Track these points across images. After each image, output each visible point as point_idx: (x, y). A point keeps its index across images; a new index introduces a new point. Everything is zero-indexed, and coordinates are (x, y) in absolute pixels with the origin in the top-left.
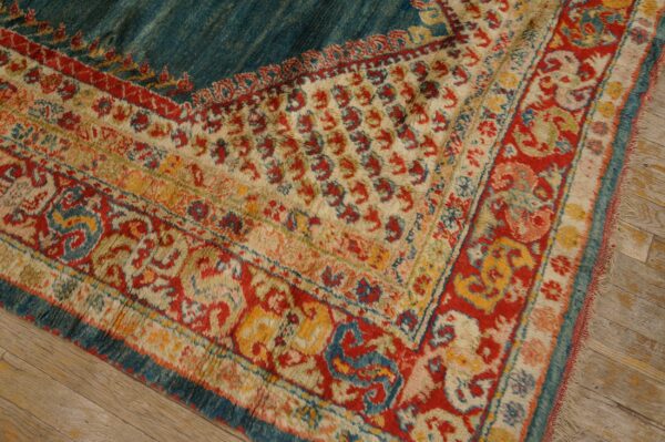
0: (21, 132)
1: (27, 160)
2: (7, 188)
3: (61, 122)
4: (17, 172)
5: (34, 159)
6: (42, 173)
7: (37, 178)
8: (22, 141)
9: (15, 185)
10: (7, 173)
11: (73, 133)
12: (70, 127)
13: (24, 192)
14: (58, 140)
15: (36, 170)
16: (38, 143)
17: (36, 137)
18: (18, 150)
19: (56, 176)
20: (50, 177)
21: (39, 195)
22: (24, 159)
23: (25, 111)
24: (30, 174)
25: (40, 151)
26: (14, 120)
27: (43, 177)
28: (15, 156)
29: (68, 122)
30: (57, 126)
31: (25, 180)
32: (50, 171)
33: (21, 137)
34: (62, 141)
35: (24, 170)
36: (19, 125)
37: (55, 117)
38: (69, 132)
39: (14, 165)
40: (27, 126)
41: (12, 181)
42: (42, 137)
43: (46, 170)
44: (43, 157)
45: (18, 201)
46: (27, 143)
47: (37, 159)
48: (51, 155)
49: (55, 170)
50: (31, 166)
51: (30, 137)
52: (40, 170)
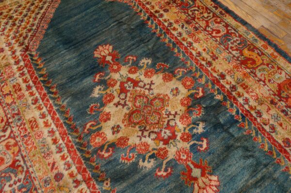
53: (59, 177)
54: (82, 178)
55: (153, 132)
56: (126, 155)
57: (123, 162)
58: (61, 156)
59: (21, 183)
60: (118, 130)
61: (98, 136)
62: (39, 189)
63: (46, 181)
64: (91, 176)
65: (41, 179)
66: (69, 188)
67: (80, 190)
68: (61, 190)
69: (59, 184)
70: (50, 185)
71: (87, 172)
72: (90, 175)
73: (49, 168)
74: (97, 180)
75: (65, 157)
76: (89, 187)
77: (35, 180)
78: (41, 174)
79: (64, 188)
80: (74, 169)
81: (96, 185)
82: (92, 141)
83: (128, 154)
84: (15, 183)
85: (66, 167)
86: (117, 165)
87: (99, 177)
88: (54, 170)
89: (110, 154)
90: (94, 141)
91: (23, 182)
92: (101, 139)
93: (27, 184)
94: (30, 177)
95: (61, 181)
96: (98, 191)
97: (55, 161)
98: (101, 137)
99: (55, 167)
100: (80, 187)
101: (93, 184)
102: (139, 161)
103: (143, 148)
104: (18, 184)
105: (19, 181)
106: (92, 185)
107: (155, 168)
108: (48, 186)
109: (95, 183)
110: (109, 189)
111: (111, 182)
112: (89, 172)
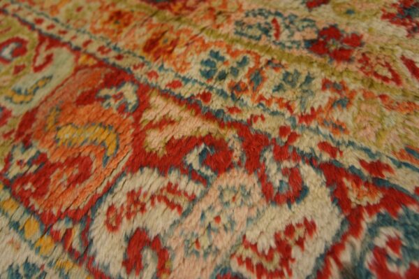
0: (221, 67)
1: (243, 129)
2: (193, 199)
3: (316, 46)
4: (219, 159)
5: (258, 126)
6: (287, 164)
7: (276, 178)
8: (225, 85)
9: (214, 193)
10: (193, 159)
11: (354, 67)
12: (342, 56)
13: (241, 214)
14: (317, 83)
15: (268, 155)
16: (266, 90)
17: (257, 78)
18: (216, 104)
19: (333, 174)
20: (311, 177)
21: (290, 230)
22: (234, 124)
23: (228, 29)
24: (253, 164)
25: (274, 107)
26: (205, 46)
27: (293, 175)
28: (210, 116)
29: (334, 45)
30: (305, 52)
31: (239, 178)
32: (311, 160)
33: (222, 77)
34: (326, 85)
35: (238, 152)
36: (216, 55)
37: (298, 37)
38: (342, 66)
39: (208, 139)
40: (234, 54)
41: (204, 180)
42: (273, 77)
43: (298, 156)
44: (285, 120)
45: (224, 241)
46: (237, 88)
47: (269, 126)
48: (306, 118)
49: (326, 157)
50: (255, 144)
51: (242, 77)
52: (280, 155)
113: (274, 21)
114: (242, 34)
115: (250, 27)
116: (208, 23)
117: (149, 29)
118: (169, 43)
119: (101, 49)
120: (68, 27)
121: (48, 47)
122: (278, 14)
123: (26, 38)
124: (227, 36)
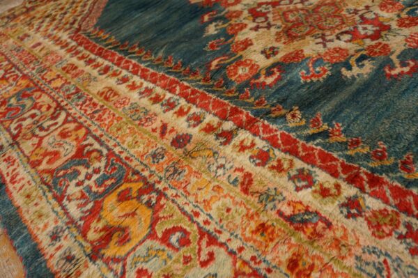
53: (181, 141)
54: (235, 124)
55: (342, 33)
56: (308, 72)
57: (309, 81)
58: (176, 113)
59: (101, 173)
60: (273, 52)
61: (239, 65)
62: (143, 170)
63: (154, 156)
64: (253, 116)
65: (142, 156)
66: (210, 149)
67: (238, 143)
68: (192, 158)
69: (186, 149)
70: (166, 158)
71: (241, 112)
72: (250, 115)
73: (157, 134)
74: (268, 119)
75: (185, 110)
76: (256, 134)
77: (131, 161)
78: (141, 149)
79: (201, 153)
80: (210, 119)
81: (271, 126)
82: (232, 74)
83: (311, 69)
84: (88, 177)
85: (192, 122)
86: (299, 88)
87: (269, 112)
88: (167, 135)
89: (275, 77)
90: (236, 74)
91: (105, 171)
92: (247, 68)
93: (115, 172)
94: (119, 159)
95: (188, 145)
96: (279, 133)
97: (165, 122)
98: (247, 65)
99: (168, 130)
100: (236, 141)
101: (264, 126)
102: (340, 72)
103: (337, 55)
104: (95, 177)
105: (96, 171)
106: (261, 129)
107: (379, 69)
108: (161, 161)
109: (266, 122)
110: (303, 123)
111: (300, 109)
112: (245, 112)
113: (385, 262)
114: (362, 270)
115: (368, 264)
116: (335, 253)
117: (289, 248)
118: (307, 267)
119: (253, 258)
120: (222, 227)
121: (209, 244)
122: (387, 254)
123: (188, 229)
124: (350, 268)
